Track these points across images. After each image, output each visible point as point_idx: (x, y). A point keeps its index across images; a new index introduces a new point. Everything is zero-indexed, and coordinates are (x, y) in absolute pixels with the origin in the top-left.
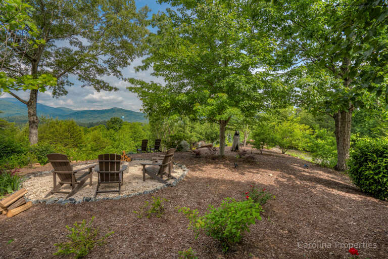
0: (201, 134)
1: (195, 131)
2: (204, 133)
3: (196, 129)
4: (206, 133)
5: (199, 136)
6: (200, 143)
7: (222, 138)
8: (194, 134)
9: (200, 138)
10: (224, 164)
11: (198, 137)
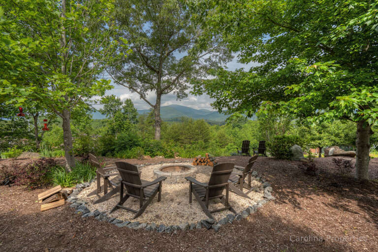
0: (337, 135)
1: (328, 132)
2: (343, 135)
3: (329, 129)
4: (346, 135)
5: (333, 138)
6: (332, 149)
7: (362, 147)
8: (324, 135)
9: (334, 141)
10: (360, 200)
11: (332, 140)
